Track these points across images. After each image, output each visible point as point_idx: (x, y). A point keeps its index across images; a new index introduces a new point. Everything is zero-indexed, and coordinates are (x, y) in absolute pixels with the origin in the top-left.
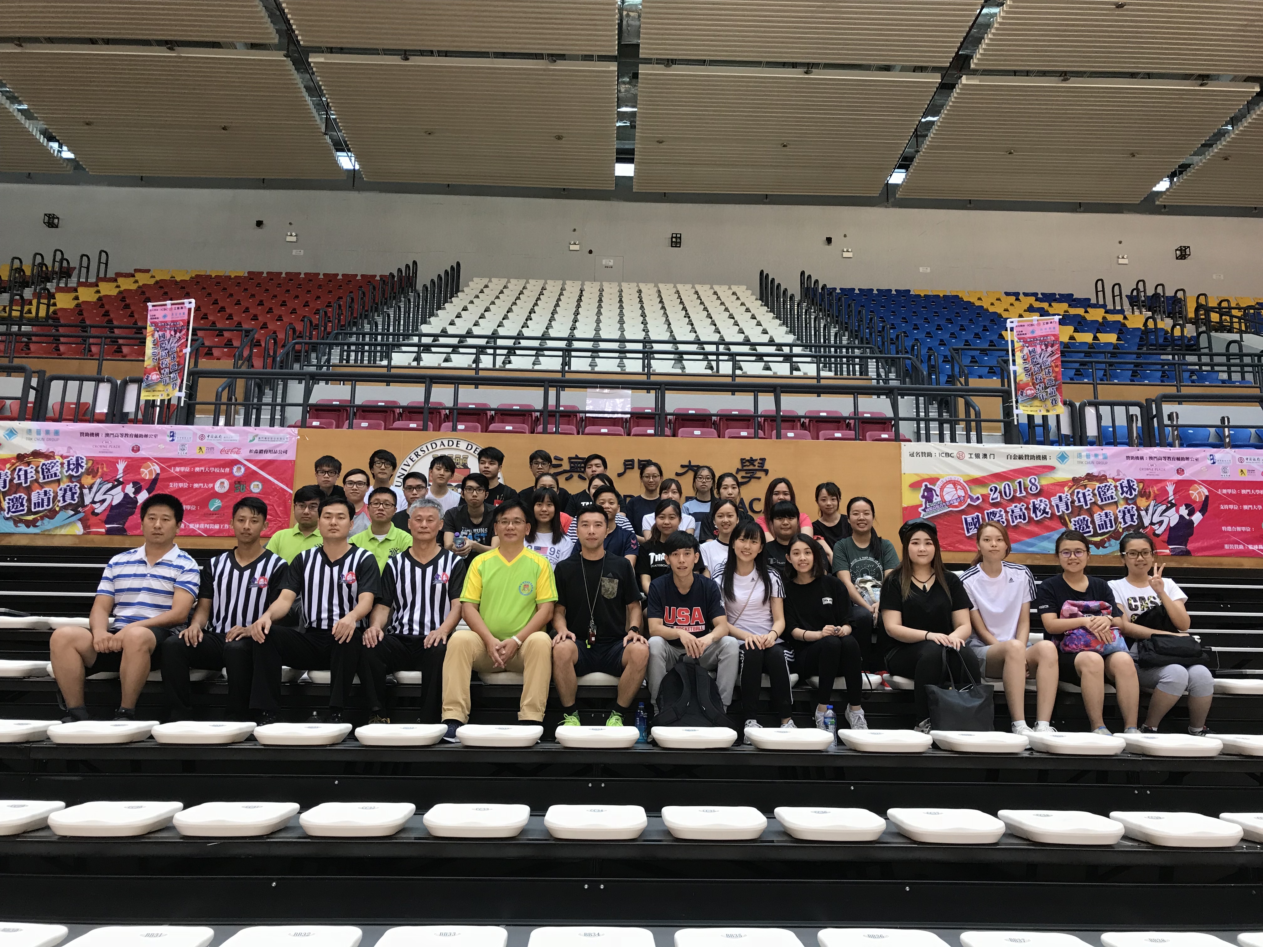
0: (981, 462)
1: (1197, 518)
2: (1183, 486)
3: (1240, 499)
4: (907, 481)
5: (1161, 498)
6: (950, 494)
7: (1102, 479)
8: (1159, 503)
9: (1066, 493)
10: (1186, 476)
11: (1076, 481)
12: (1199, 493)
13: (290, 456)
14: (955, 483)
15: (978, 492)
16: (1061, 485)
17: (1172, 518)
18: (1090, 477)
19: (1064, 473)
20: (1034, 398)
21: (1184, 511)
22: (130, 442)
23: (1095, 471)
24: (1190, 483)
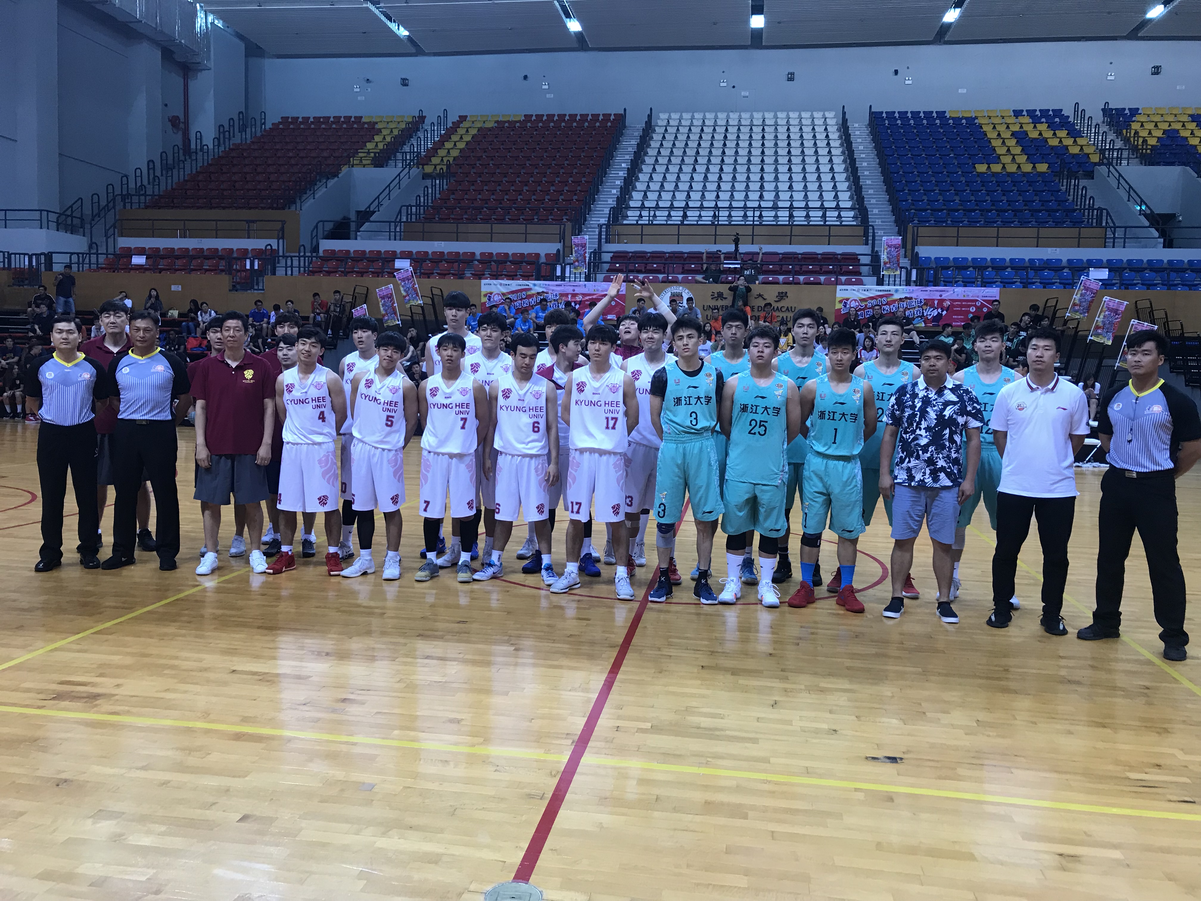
0: (866, 293)
1: (944, 313)
2: (941, 301)
3: (961, 306)
4: (838, 300)
5: (932, 306)
6: (853, 304)
7: (911, 298)
8: (931, 307)
9: (896, 304)
10: (943, 297)
11: (901, 299)
12: (947, 304)
13: (624, 293)
14: (855, 300)
15: (863, 304)
16: (896, 300)
17: (935, 313)
18: (906, 298)
19: (897, 296)
20: (889, 268)
21: (940, 310)
22: (572, 288)
23: (908, 296)
24: (944, 300)
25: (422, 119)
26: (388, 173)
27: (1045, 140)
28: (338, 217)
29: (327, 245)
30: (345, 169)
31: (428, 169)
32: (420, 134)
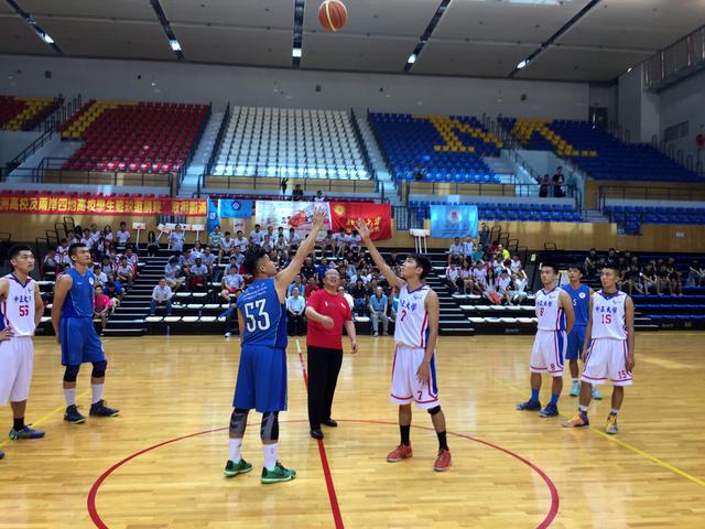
25: (61, 101)
27: (470, 134)
31: (65, 134)
32: (60, 110)
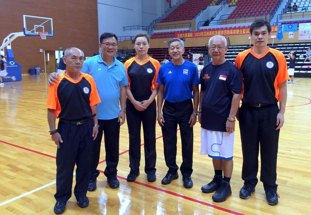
26: (219, 6)
28: (206, 20)
29: (201, 28)
30: (208, 7)
31: (230, 4)
